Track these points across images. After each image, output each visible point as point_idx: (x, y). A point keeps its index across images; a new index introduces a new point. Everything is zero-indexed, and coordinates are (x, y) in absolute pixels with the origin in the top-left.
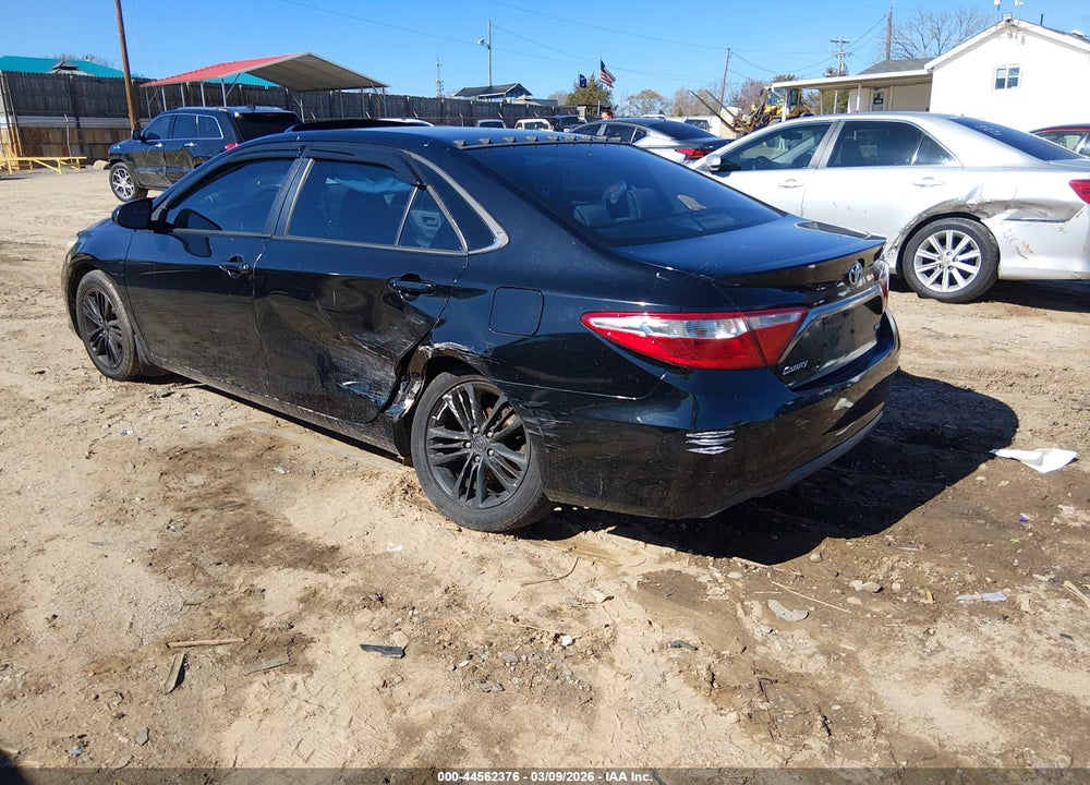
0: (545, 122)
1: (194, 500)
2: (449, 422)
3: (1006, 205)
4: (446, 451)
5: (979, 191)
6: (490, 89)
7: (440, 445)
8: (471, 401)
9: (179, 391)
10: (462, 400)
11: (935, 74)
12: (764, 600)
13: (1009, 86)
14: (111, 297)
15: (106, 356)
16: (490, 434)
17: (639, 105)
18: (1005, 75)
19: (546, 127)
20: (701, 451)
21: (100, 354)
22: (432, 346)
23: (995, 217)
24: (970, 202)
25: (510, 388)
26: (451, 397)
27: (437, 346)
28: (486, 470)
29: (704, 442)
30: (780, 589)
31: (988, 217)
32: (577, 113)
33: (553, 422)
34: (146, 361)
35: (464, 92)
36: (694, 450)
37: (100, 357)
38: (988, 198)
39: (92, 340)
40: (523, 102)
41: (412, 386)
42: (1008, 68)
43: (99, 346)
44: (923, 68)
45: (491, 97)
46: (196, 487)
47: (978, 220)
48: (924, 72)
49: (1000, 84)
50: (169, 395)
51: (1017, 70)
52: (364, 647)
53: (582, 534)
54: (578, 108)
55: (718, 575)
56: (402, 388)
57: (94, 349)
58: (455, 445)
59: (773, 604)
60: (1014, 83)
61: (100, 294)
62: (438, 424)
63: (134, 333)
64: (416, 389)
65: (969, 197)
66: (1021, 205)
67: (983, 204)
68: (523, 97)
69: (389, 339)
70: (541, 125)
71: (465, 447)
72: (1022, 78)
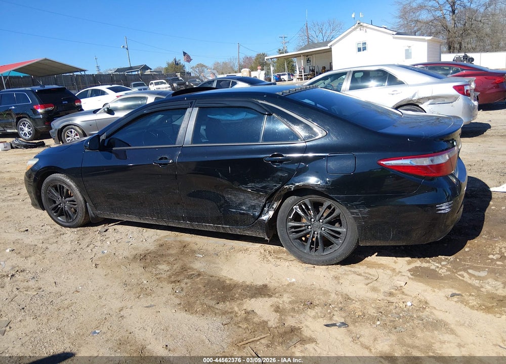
0: (164, 81)
1: (173, 277)
2: (297, 218)
3: (429, 98)
4: (297, 232)
5: (417, 94)
6: (131, 68)
7: (293, 230)
8: (310, 207)
9: (111, 227)
10: (304, 208)
11: (332, 47)
12: (465, 270)
13: (363, 50)
14: (69, 186)
15: (64, 217)
16: (321, 221)
17: (197, 71)
18: (361, 46)
19: (165, 83)
20: (442, 212)
21: (59, 216)
22: (294, 185)
23: (424, 104)
24: (414, 99)
25: (342, 198)
26: (298, 207)
27: (297, 184)
28: (323, 237)
29: (443, 208)
30: (468, 265)
31: (422, 104)
32: (177, 76)
33: (367, 210)
34: (93, 215)
35: (118, 70)
36: (440, 212)
37: (59, 218)
38: (421, 96)
39: (53, 209)
40: (149, 73)
41: (273, 205)
42: (362, 43)
43: (58, 212)
44: (327, 46)
45: (132, 72)
46: (168, 271)
47: (418, 106)
48: (327, 47)
49: (359, 50)
50: (106, 230)
51: (365, 43)
52: (327, 325)
53: (366, 259)
54: (177, 74)
55: (437, 265)
56: (267, 206)
57: (55, 214)
58: (303, 228)
59: (470, 271)
60: (364, 49)
61: (60, 186)
62: (291, 220)
63: (86, 202)
64: (275, 206)
65: (413, 97)
66: (434, 98)
67: (419, 99)
68: (149, 70)
69: (264, 185)
70: (162, 83)
71: (308, 228)
72: (368, 46)
